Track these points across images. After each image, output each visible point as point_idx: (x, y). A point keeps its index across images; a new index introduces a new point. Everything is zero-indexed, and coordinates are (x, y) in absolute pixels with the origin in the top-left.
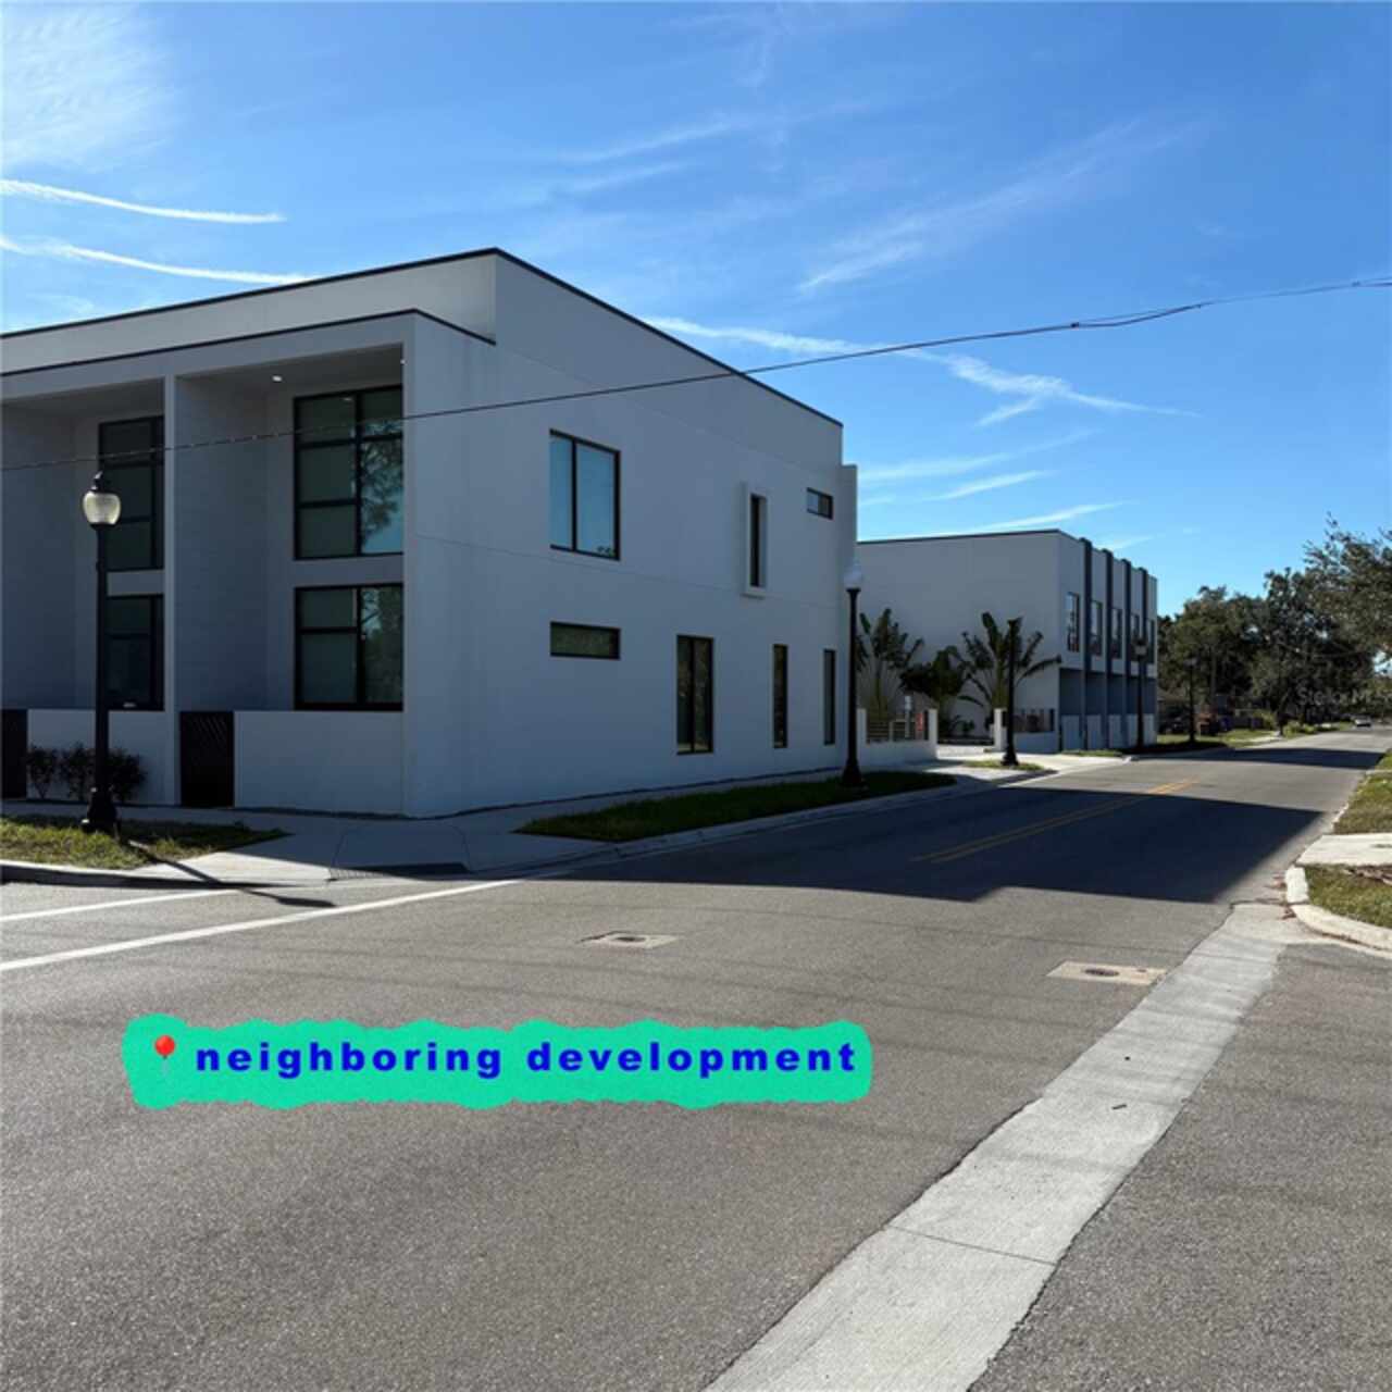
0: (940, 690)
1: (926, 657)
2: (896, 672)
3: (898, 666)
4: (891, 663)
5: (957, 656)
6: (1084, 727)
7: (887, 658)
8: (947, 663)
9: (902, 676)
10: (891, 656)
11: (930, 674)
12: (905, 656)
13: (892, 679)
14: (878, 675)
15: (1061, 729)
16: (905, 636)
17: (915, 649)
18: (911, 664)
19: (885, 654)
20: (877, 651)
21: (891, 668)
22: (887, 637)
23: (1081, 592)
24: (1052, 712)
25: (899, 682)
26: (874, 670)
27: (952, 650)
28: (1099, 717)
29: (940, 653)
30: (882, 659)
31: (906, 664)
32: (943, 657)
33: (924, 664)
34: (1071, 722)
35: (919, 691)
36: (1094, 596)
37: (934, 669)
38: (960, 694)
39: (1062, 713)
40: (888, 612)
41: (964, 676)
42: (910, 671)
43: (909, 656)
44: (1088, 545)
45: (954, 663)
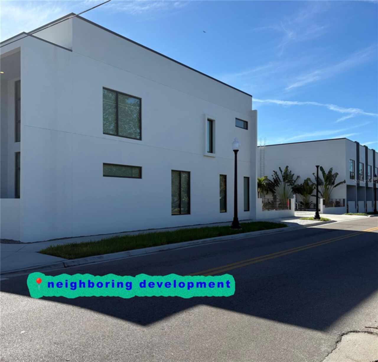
0: (305, 193)
1: (300, 182)
2: (290, 187)
3: (291, 185)
4: (289, 184)
5: (311, 181)
6: (357, 205)
7: (287, 182)
8: (308, 184)
9: (292, 188)
10: (289, 181)
11: (302, 187)
12: (293, 182)
13: (289, 189)
14: (284, 188)
15: (348, 205)
16: (293, 175)
17: (296, 179)
18: (296, 184)
19: (287, 181)
20: (284, 180)
21: (288, 185)
22: (287, 175)
23: (355, 159)
24: (344, 200)
25: (291, 190)
26: (283, 186)
27: (309, 179)
28: (363, 202)
29: (305, 180)
30: (286, 183)
31: (294, 184)
32: (307, 181)
33: (300, 184)
34: (352, 204)
35: (298, 193)
36: (361, 160)
37: (303, 186)
38: (312, 194)
39: (348, 201)
40: (287, 167)
41: (313, 188)
42: (295, 186)
43: (295, 181)
44: (358, 144)
45: (310, 184)
